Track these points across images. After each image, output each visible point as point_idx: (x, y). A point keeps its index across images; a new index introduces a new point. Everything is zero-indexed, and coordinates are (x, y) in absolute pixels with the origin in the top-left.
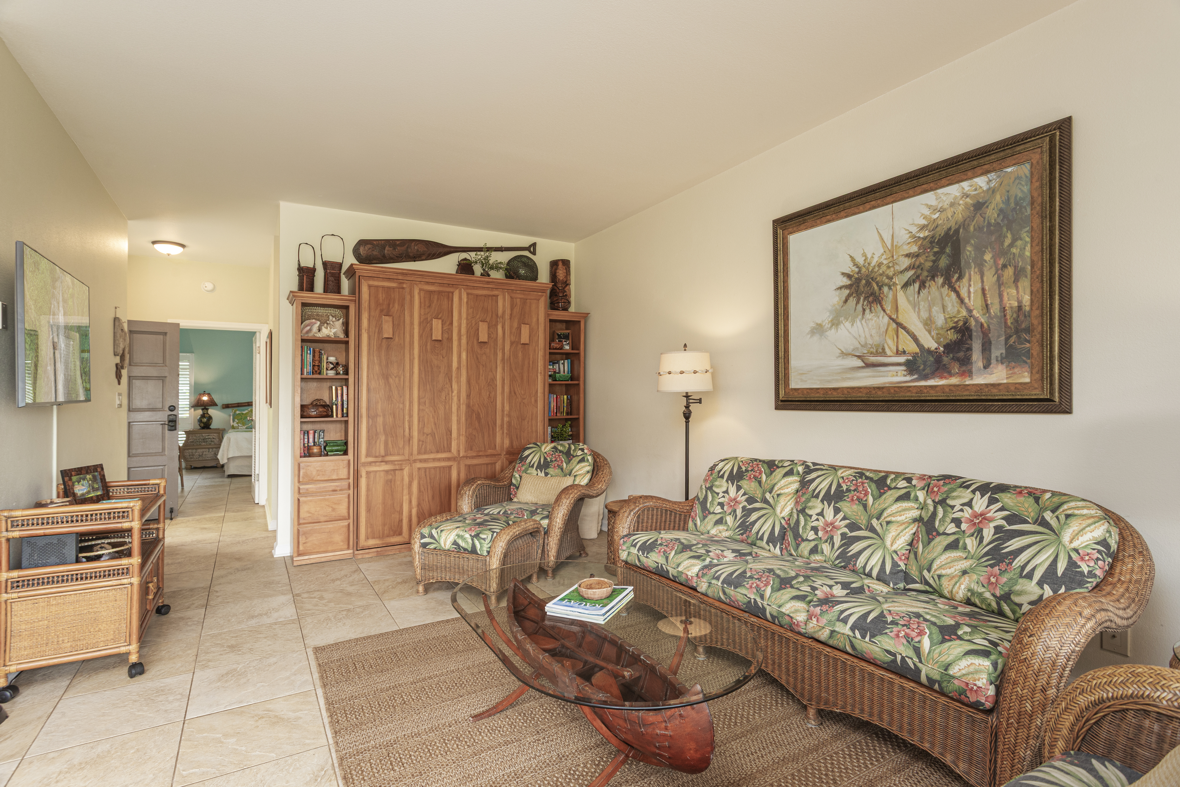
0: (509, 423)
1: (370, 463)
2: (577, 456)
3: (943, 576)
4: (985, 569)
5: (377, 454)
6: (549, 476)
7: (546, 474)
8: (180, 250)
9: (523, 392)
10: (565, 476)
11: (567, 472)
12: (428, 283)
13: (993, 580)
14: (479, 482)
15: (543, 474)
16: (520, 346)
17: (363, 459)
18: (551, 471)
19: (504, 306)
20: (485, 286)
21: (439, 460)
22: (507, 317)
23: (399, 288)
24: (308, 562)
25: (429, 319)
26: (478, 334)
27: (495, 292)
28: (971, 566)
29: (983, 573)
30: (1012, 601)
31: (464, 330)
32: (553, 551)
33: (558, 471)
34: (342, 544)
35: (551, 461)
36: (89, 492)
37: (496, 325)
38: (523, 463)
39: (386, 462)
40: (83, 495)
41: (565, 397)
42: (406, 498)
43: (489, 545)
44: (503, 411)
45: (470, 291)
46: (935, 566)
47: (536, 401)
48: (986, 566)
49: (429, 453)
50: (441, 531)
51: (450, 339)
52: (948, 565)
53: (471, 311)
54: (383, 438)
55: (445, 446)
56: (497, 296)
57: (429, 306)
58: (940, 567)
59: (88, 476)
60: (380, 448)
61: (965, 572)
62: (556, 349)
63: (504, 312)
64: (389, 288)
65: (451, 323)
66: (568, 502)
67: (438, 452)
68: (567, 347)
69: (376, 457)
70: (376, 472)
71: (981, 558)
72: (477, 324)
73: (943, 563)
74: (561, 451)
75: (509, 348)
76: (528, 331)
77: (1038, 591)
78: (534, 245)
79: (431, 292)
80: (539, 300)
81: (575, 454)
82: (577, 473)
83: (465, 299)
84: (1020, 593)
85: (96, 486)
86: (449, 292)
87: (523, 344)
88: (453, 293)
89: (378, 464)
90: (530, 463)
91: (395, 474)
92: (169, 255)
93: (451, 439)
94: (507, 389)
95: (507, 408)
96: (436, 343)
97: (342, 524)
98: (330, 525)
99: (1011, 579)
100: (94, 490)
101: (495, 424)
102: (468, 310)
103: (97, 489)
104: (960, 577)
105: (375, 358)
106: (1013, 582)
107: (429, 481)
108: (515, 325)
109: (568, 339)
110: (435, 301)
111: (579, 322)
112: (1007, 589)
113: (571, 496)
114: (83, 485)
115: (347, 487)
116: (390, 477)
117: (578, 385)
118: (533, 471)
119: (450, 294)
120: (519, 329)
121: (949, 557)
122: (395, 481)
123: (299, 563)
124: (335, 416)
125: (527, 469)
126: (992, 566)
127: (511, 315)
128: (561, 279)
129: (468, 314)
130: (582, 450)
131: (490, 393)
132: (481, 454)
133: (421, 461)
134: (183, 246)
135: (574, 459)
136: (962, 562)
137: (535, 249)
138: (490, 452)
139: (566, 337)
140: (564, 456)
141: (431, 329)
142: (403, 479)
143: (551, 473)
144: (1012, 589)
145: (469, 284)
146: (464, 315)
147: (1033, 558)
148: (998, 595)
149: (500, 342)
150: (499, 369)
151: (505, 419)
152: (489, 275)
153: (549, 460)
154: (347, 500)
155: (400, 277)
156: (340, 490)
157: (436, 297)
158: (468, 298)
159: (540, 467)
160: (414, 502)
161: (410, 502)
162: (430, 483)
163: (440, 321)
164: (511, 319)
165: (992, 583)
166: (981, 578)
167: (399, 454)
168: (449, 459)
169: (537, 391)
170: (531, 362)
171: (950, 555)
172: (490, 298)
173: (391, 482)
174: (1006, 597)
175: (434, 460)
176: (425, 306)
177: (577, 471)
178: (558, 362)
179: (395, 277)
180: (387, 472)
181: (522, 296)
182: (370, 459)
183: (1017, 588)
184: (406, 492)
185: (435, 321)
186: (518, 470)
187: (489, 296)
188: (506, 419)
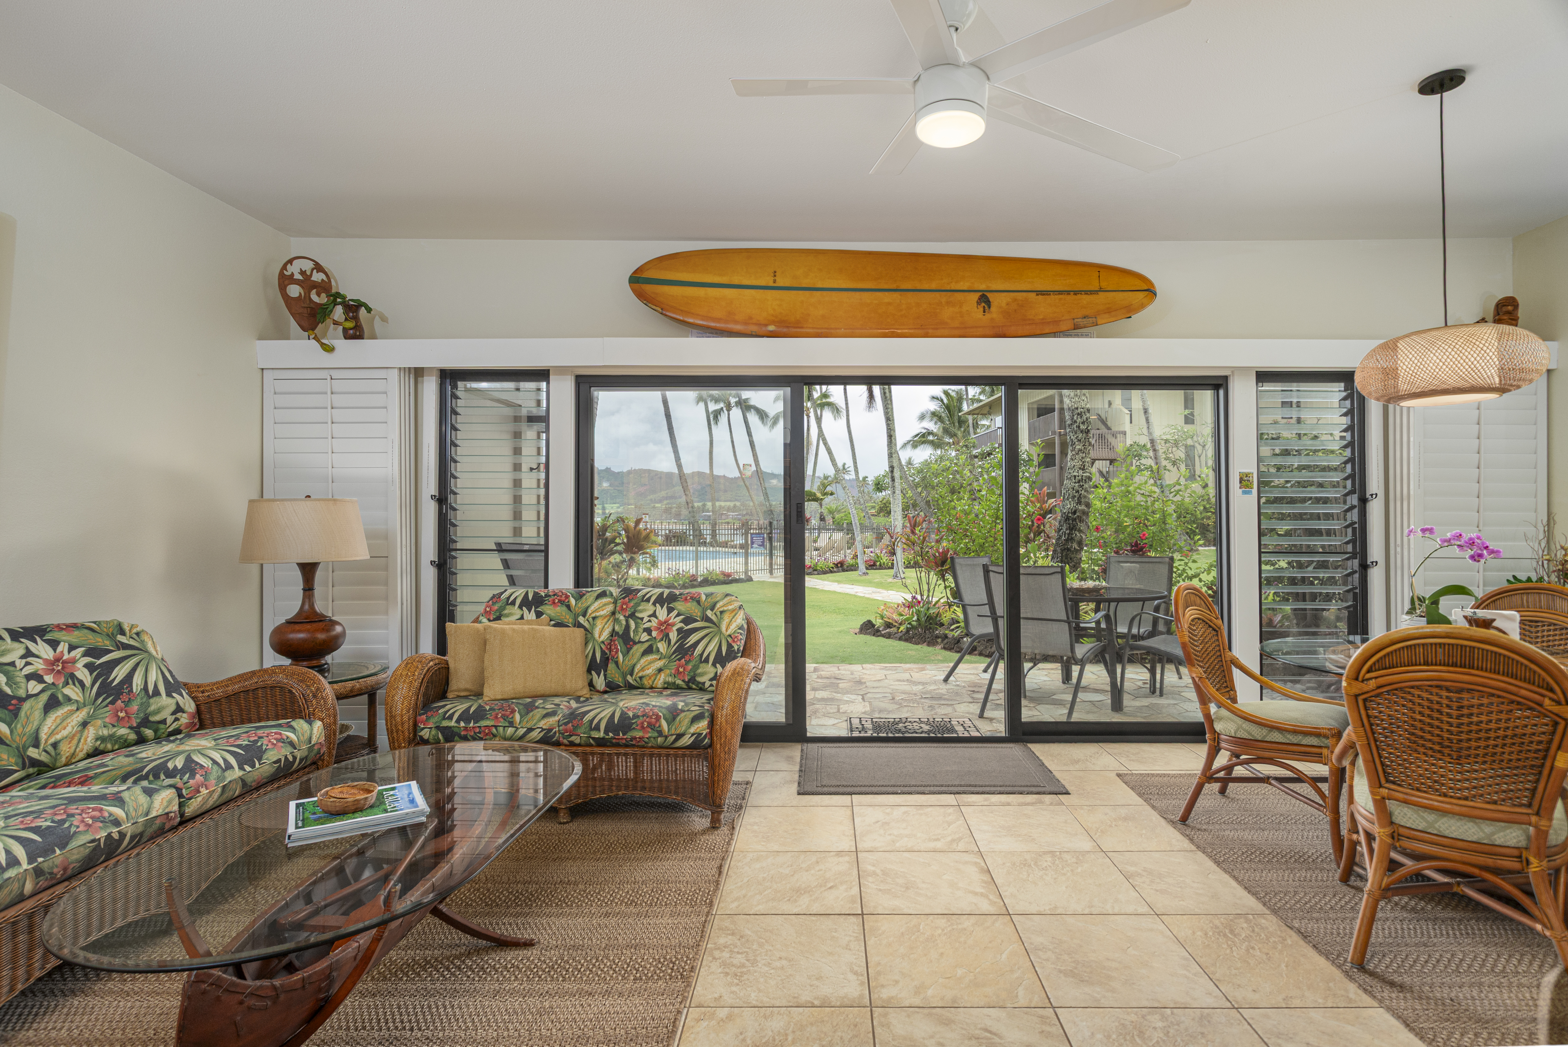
3: (60, 741)
4: (107, 709)
13: (122, 715)
28: (88, 714)
29: (107, 714)
30: (154, 722)
46: (43, 736)
48: (107, 706)
52: (60, 727)
58: (52, 734)
61: (84, 724)
71: (96, 699)
73: (53, 727)
77: (170, 701)
84: (158, 711)
99: (142, 704)
104: (82, 732)
106: (145, 705)
112: (142, 715)
121: (56, 718)
126: (113, 702)
136: (75, 715)
144: (148, 711)
147: (146, 677)
148: (135, 725)
165: (123, 718)
166: (107, 720)
171: (55, 715)
174: (145, 722)
183: (152, 708)
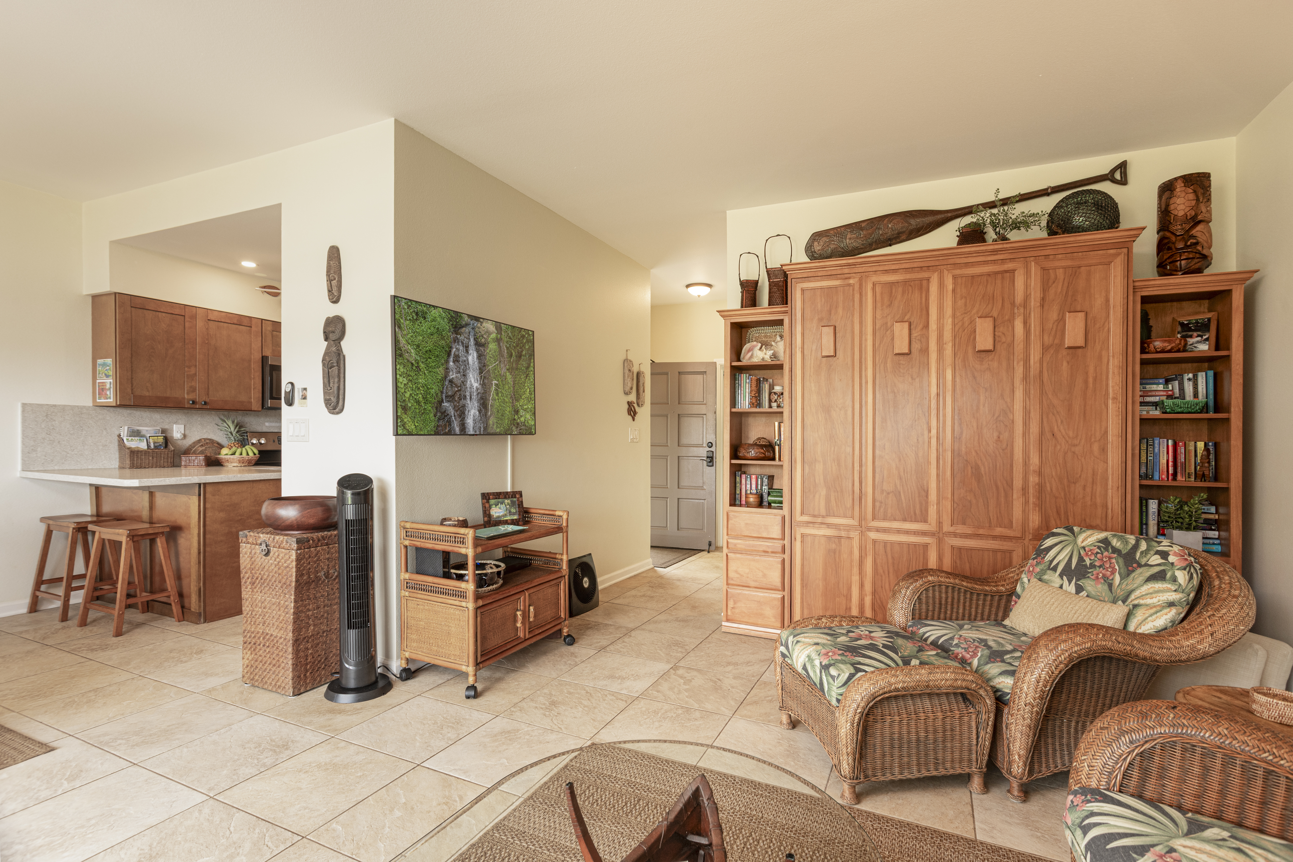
0: (1041, 488)
1: (808, 523)
2: (1146, 565)
5: (816, 513)
6: (1084, 594)
7: (1079, 589)
8: (707, 289)
9: (1071, 434)
10: (1114, 602)
11: (1120, 593)
12: (886, 272)
14: (930, 578)
15: (1072, 588)
16: (1065, 352)
17: (799, 518)
18: (1089, 585)
19: (1027, 286)
20: (990, 258)
21: (907, 532)
22: (1034, 302)
23: (843, 286)
24: (737, 631)
25: (889, 324)
26: (975, 338)
27: (1009, 266)
31: (948, 335)
32: (1018, 744)
33: (1102, 588)
34: (773, 620)
35: (1092, 566)
36: (505, 515)
37: (1011, 320)
38: (1039, 559)
39: (829, 525)
40: (499, 517)
41: (1201, 445)
42: (855, 578)
43: (841, 691)
44: (1026, 464)
45: (958, 272)
47: (1104, 450)
49: (890, 520)
50: (798, 642)
51: (925, 351)
53: (960, 303)
54: (823, 492)
55: (918, 512)
56: (1013, 271)
57: (890, 305)
59: (506, 501)
60: (819, 504)
62: (1163, 351)
63: (1027, 297)
64: (830, 288)
65: (927, 326)
66: (1052, 657)
67: (905, 520)
68: (1204, 347)
69: (814, 516)
70: (814, 536)
72: (972, 322)
74: (1115, 550)
75: (1037, 358)
76: (1082, 325)
78: (1123, 166)
79: (892, 284)
80: (1109, 264)
81: (1143, 561)
82: (1142, 602)
83: (950, 286)
85: (513, 510)
86: (921, 280)
87: (1069, 348)
88: (928, 280)
89: (817, 526)
90: (1051, 561)
91: (840, 542)
92: (699, 296)
93: (927, 503)
94: (1034, 428)
95: (1035, 460)
96: (901, 358)
97: (774, 596)
98: (761, 594)
100: (511, 513)
101: (1011, 486)
102: (955, 302)
103: (514, 514)
105: (813, 385)
107: (890, 560)
108: (1054, 315)
109: (1208, 331)
110: (899, 296)
111: (1229, 292)
113: (1063, 646)
114: (500, 508)
115: (780, 549)
116: (834, 546)
117: (1228, 420)
118: (1054, 578)
119: (925, 283)
120: (1061, 320)
122: (840, 552)
123: (728, 630)
124: (777, 459)
125: (1043, 572)
127: (1043, 299)
128: (1181, 213)
129: (954, 310)
130: (1164, 555)
131: (1000, 433)
132: (981, 532)
133: (878, 530)
134: (709, 286)
135: (1139, 570)
137: (1124, 174)
138: (999, 531)
139: (1203, 327)
140: (1121, 560)
141: (893, 339)
142: (851, 553)
143: (1089, 588)
145: (958, 261)
146: (949, 311)
149: (1019, 347)
150: (1019, 394)
151: (1031, 479)
152: (1007, 239)
153: (1088, 562)
154: (779, 566)
155: (846, 271)
156: (773, 552)
157: (900, 289)
158: (955, 284)
159: (1067, 572)
160: (868, 587)
161: (862, 586)
162: (893, 563)
163: (906, 325)
164: (1042, 306)
167: (845, 516)
168: (924, 533)
169: (1106, 432)
170: (1091, 380)
172: (1000, 276)
173: (835, 553)
175: (899, 531)
176: (882, 305)
177: (1141, 597)
178: (1179, 377)
179: (839, 272)
180: (829, 538)
181: (1069, 263)
182: (805, 518)
184: (856, 570)
185: (897, 326)
186: (1029, 571)
187: (996, 273)
188: (1033, 479)
